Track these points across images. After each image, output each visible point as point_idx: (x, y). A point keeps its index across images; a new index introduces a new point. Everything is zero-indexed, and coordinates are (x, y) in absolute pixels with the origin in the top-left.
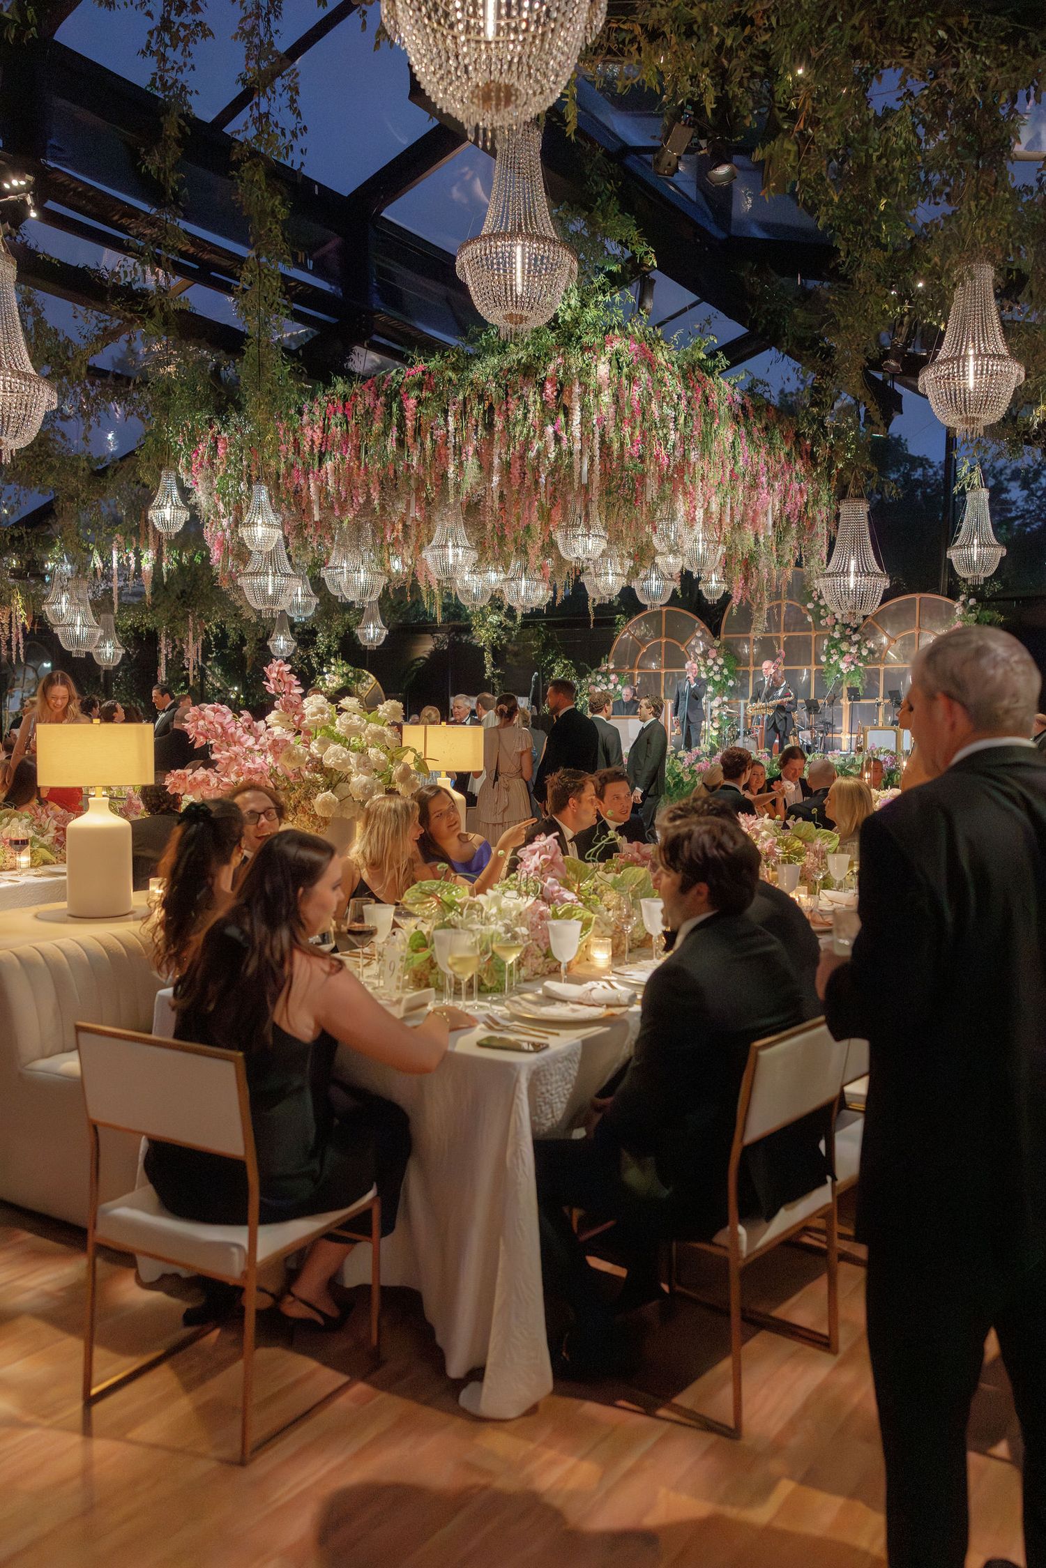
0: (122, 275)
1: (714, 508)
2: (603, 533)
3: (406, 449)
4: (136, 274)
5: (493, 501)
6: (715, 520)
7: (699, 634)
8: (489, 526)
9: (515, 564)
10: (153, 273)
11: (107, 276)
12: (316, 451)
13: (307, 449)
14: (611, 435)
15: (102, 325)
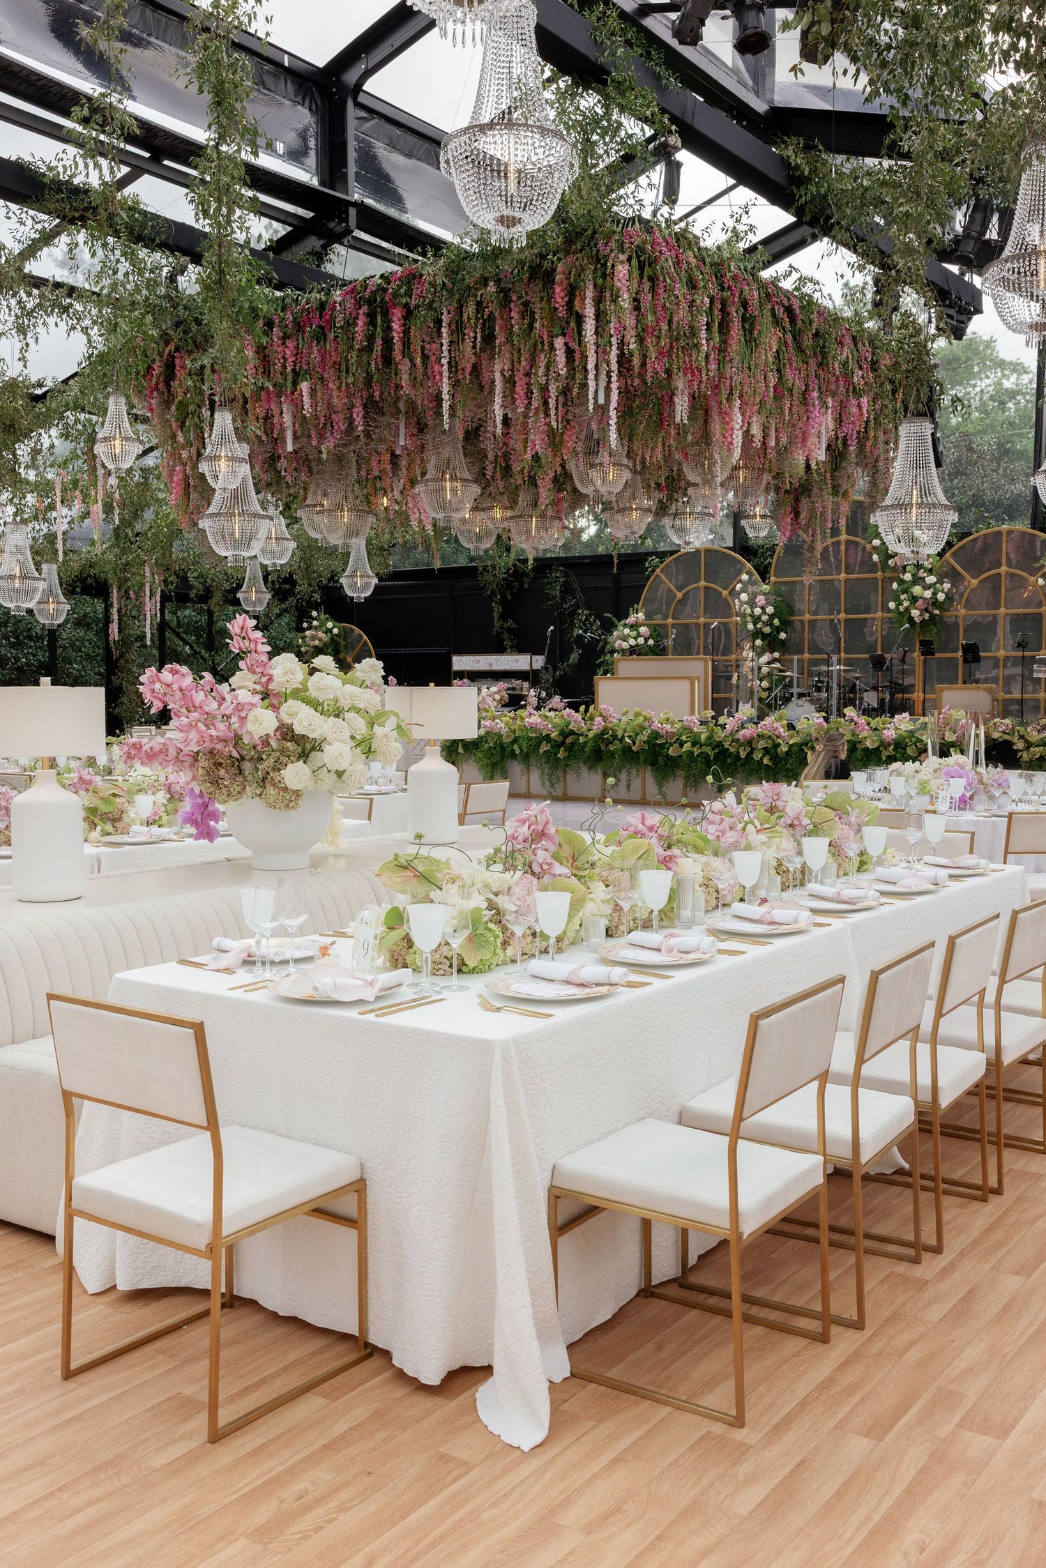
0: (61, 170)
1: (756, 430)
2: (625, 461)
3: (393, 367)
4: (76, 167)
5: (495, 427)
6: (757, 444)
7: (745, 577)
8: (490, 455)
9: (524, 498)
10: (97, 166)
11: (43, 169)
12: (289, 369)
13: (279, 367)
14: (631, 347)
15: (39, 227)
